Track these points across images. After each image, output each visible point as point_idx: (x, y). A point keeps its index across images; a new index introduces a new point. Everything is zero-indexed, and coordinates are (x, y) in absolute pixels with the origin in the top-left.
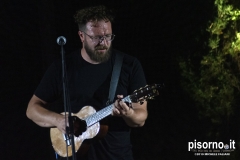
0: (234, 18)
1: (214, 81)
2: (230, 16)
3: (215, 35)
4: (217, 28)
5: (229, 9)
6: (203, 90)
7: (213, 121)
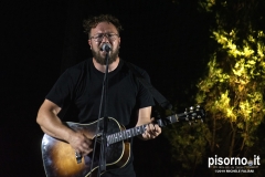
0: (222, 81)
1: (192, 131)
2: (218, 78)
3: (202, 92)
4: (205, 86)
5: (219, 71)
6: (182, 137)
7: (184, 166)
